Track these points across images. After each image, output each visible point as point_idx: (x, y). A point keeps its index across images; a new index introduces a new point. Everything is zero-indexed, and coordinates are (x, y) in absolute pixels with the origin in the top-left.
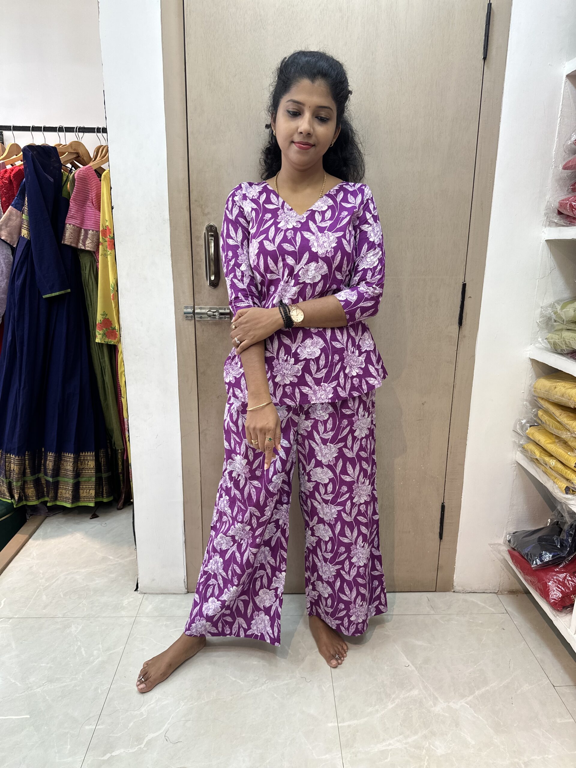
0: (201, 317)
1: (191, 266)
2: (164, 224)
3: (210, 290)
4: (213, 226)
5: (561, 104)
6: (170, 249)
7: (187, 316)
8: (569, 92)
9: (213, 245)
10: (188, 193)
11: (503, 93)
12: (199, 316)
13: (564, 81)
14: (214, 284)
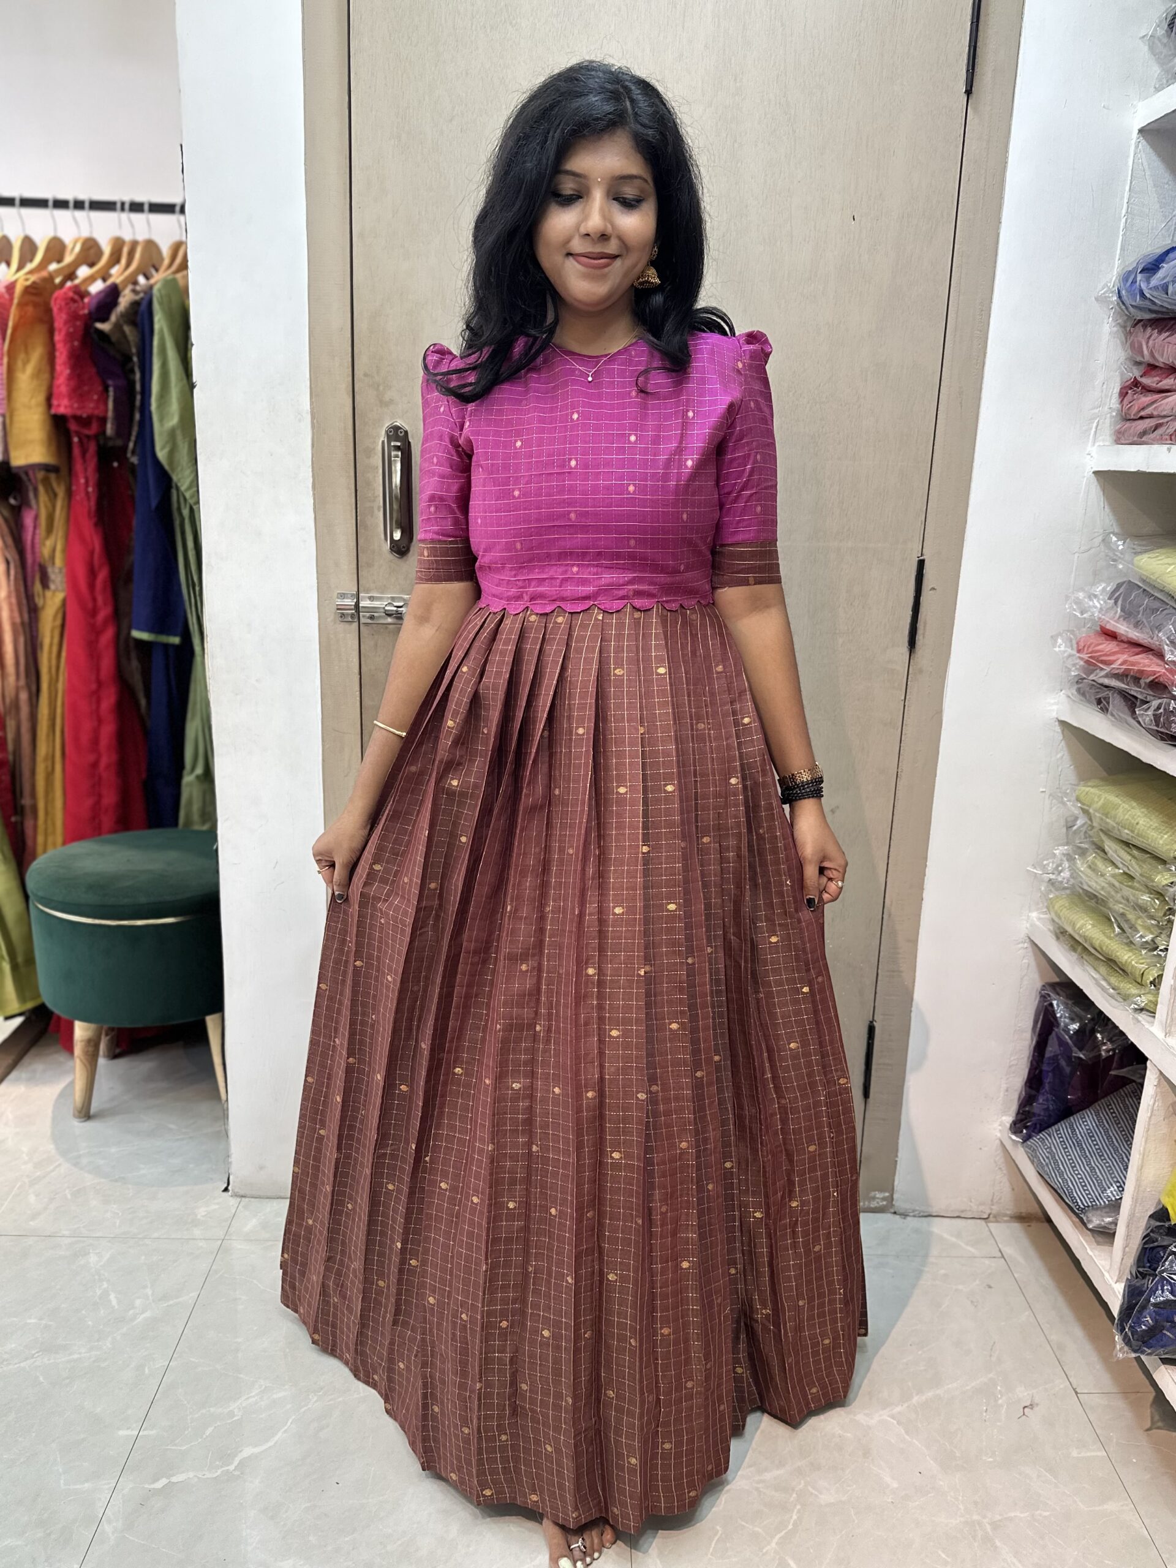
0: (372, 617)
1: (354, 511)
2: (300, 421)
3: (391, 561)
4: (401, 428)
5: (1127, 188)
6: (311, 474)
7: (343, 614)
8: (1145, 164)
9: (398, 466)
10: (350, 359)
11: (1006, 163)
12: (368, 614)
13: (1133, 142)
14: (401, 550)
